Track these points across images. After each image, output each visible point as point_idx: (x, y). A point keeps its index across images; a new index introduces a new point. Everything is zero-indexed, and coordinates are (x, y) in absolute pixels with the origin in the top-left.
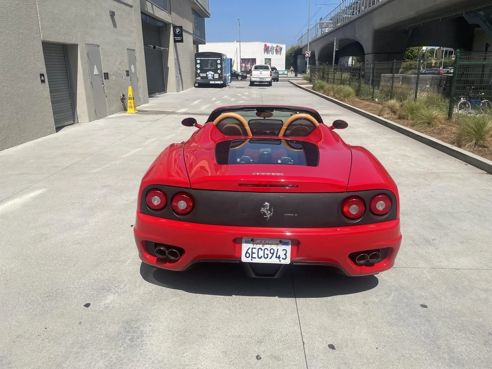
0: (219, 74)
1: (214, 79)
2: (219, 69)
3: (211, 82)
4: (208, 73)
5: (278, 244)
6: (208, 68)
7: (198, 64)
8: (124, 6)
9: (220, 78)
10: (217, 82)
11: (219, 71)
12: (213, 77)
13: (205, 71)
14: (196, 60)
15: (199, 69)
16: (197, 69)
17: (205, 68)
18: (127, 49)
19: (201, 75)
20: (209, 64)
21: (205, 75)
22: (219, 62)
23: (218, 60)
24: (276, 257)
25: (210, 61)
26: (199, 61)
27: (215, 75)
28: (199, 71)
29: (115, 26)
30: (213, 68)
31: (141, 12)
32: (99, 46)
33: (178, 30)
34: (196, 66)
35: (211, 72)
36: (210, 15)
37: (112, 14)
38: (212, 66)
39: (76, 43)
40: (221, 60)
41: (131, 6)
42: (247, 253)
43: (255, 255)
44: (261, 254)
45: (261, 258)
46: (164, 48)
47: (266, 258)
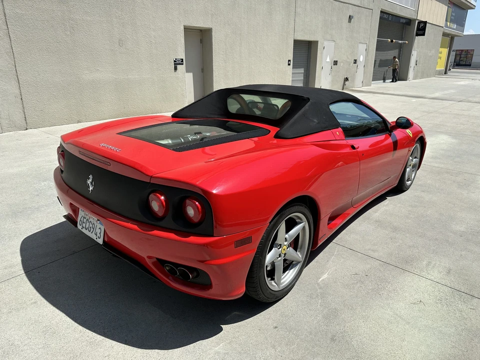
5: (97, 221)
18: (359, 43)
24: (95, 234)
32: (334, 42)
36: (475, 6)
37: (351, 18)
39: (317, 40)
41: (372, 10)
42: (81, 220)
43: (84, 225)
44: (87, 226)
45: (86, 229)
46: (402, 42)
47: (90, 231)
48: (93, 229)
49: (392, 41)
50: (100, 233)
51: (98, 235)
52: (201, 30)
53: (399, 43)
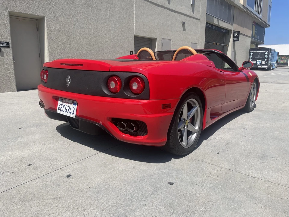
0: (266, 62)
1: (261, 65)
2: (266, 58)
3: (259, 67)
4: (257, 61)
5: (72, 104)
6: (257, 58)
7: (251, 55)
8: (193, 19)
9: (266, 64)
10: (263, 67)
11: (266, 60)
12: (261, 64)
13: (256, 60)
14: (250, 53)
15: (251, 58)
16: (250, 58)
17: (255, 58)
18: (191, 43)
19: (253, 62)
20: (259, 55)
21: (255, 62)
22: (266, 53)
23: (266, 52)
24: (70, 112)
25: (260, 53)
26: (252, 54)
27: (263, 62)
28: (251, 60)
29: (184, 30)
30: (262, 58)
31: (206, 23)
32: (171, 40)
33: (236, 34)
34: (249, 56)
35: (260, 60)
36: (269, 26)
37: (183, 24)
38: (260, 56)
39: (156, 38)
40: (268, 53)
41: (199, 20)
42: (59, 107)
43: (62, 109)
44: (64, 109)
45: (63, 111)
46: (224, 45)
47: (66, 112)
48: (69, 110)
49: (217, 44)
50: (74, 111)
51: (72, 112)
52: (37, 20)
53: (222, 46)
